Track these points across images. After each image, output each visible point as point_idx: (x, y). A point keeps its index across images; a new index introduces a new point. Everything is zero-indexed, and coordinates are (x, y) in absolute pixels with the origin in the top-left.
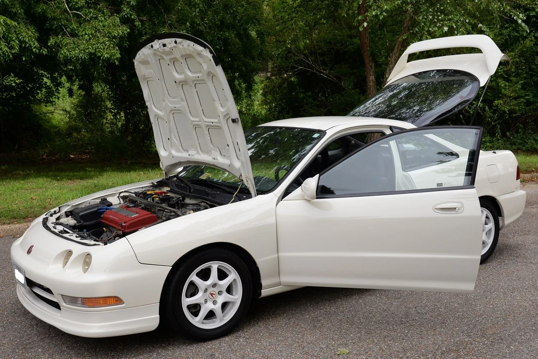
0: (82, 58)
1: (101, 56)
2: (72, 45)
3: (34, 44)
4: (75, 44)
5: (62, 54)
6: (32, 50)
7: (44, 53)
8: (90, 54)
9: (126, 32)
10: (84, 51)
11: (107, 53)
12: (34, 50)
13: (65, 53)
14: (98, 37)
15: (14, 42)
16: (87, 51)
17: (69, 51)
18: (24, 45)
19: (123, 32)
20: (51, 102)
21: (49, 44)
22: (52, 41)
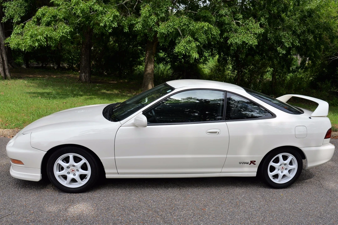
0: (239, 44)
1: (248, 43)
2: (235, 37)
3: (218, 36)
4: (237, 36)
5: (230, 41)
6: (216, 39)
7: (222, 41)
8: (244, 42)
9: (262, 32)
10: (241, 40)
11: (251, 42)
12: (217, 39)
13: (232, 41)
14: (248, 33)
15: (210, 35)
16: (242, 40)
17: (233, 40)
18: (213, 36)
19: (261, 32)
20: (206, 64)
21: (223, 37)
22: (226, 34)
